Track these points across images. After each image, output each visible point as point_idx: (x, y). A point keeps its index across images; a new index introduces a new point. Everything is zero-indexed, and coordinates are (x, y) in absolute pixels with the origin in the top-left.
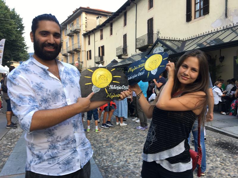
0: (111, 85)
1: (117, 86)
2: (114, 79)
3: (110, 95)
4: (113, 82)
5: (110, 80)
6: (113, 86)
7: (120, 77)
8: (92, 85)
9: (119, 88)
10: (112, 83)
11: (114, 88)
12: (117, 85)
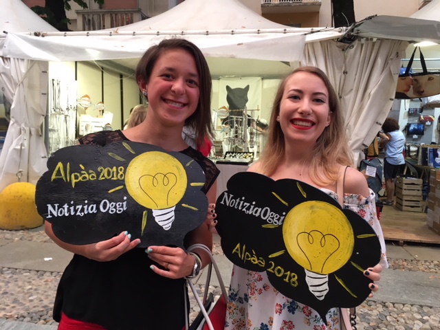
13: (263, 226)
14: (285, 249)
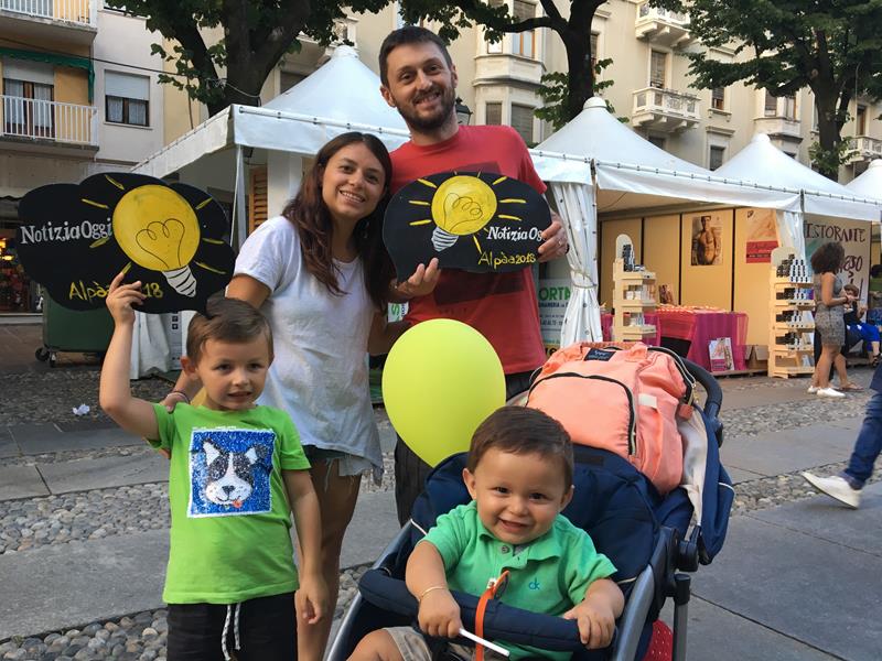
0: (492, 228)
1: (511, 230)
2: (501, 209)
3: (489, 257)
4: (501, 216)
5: (489, 210)
6: (500, 230)
7: (524, 202)
8: (433, 225)
9: (521, 236)
10: (495, 221)
11: (503, 235)
12: (513, 226)
13: (92, 246)
14: (130, 260)
